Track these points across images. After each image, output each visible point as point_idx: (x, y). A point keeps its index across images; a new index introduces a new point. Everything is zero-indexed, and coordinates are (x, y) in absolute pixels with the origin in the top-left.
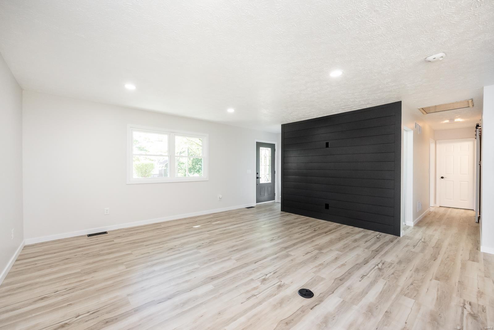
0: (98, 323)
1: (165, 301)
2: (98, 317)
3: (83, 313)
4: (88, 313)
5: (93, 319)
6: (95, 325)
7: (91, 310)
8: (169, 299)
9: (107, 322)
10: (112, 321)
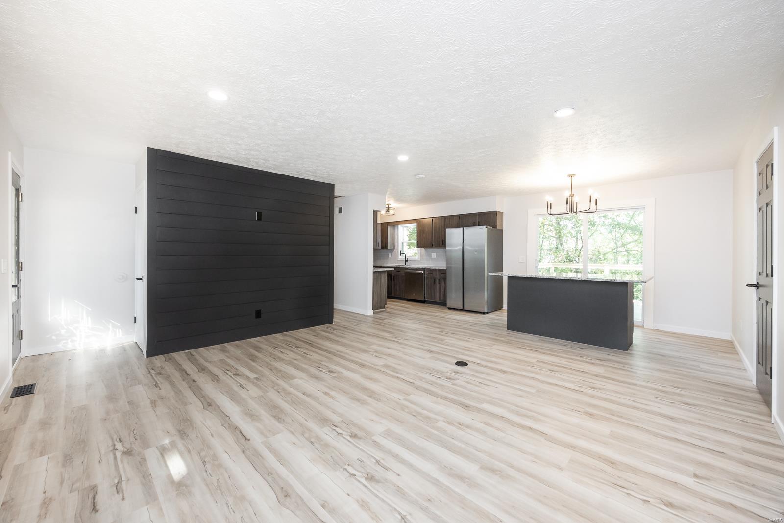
0: (622, 470)
1: (537, 430)
2: (618, 477)
3: (637, 499)
4: (629, 494)
5: (626, 480)
6: (627, 472)
7: (624, 494)
8: (530, 428)
9: (612, 463)
10: (605, 460)
